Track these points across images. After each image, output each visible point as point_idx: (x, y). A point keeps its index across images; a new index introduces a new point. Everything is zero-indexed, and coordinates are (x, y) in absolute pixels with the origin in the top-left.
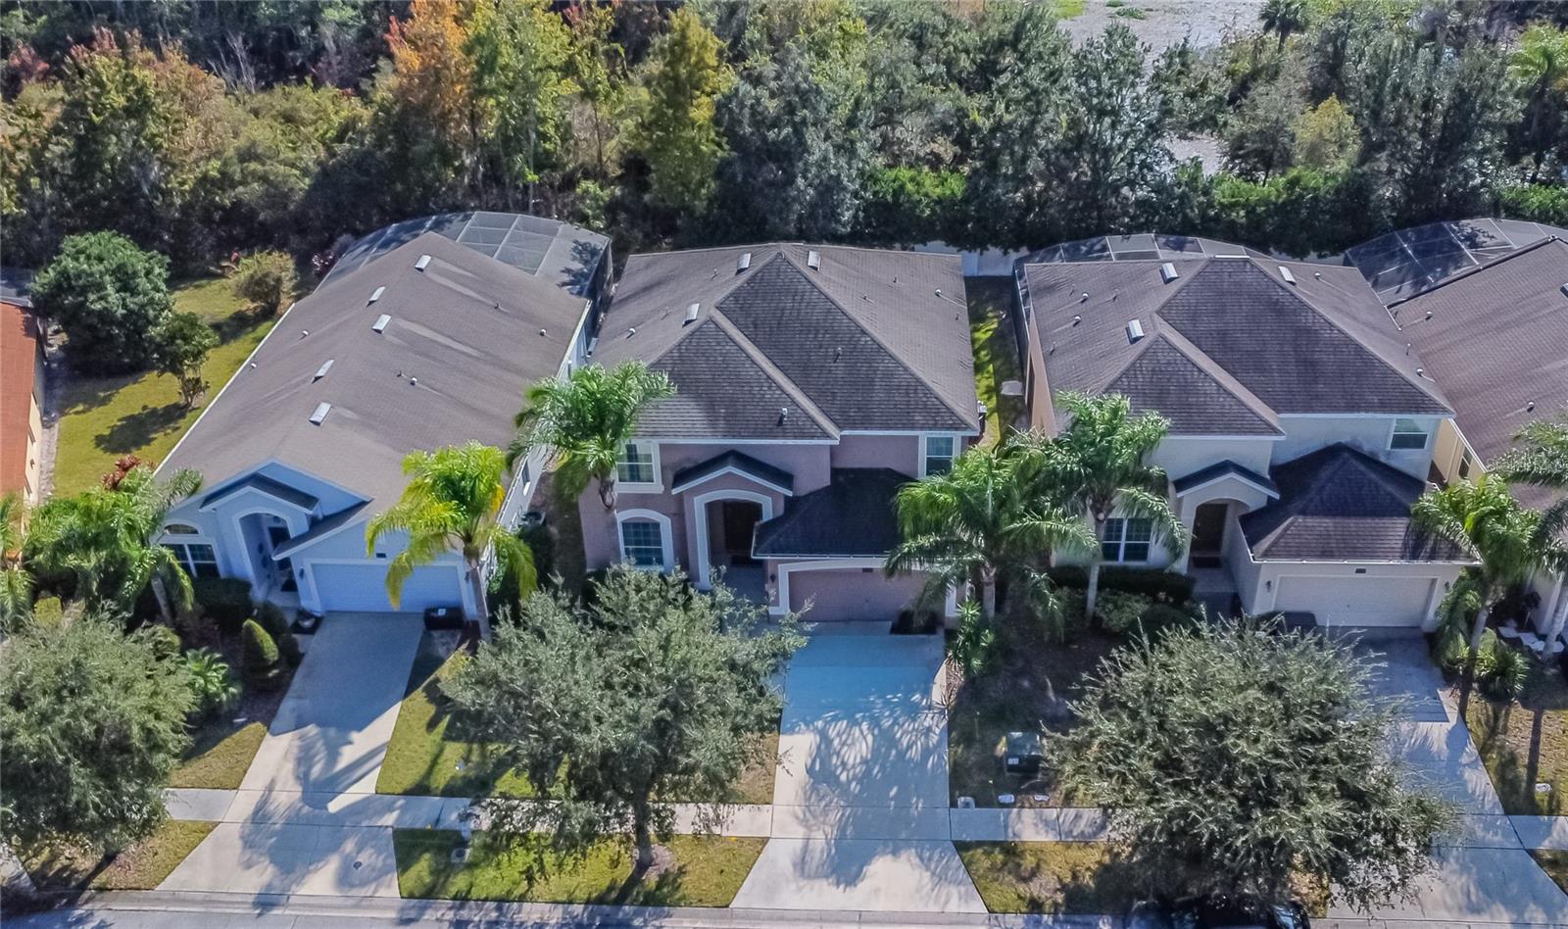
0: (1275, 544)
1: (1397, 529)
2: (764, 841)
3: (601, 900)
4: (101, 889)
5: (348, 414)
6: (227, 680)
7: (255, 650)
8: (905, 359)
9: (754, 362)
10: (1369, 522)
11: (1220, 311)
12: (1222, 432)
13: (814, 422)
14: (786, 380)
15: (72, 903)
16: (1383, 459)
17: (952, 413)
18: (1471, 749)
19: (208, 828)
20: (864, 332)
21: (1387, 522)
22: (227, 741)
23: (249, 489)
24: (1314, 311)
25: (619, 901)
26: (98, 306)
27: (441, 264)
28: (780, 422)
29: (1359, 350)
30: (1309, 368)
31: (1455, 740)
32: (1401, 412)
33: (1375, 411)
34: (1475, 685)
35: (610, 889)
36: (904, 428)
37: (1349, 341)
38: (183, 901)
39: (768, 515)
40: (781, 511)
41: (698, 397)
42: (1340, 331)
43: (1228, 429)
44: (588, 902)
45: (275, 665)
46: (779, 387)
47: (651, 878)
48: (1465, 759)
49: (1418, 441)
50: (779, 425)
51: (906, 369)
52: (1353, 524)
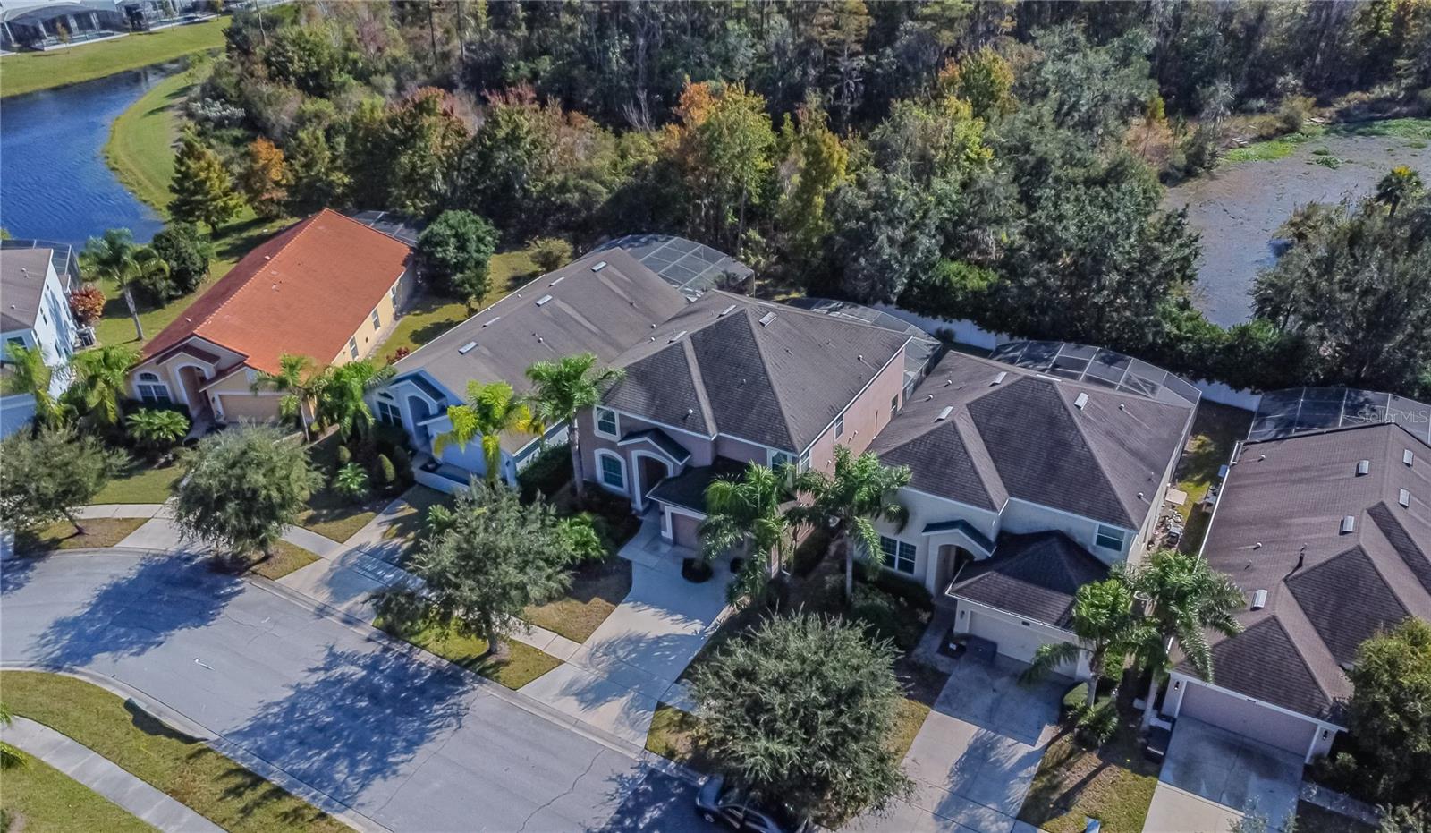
0: (967, 586)
1: (1061, 602)
2: (561, 662)
3: (458, 663)
4: (254, 573)
5: (486, 351)
6: (362, 485)
7: (382, 472)
8: (781, 398)
9: (690, 376)
10: (1042, 591)
11: (1012, 415)
12: (955, 499)
13: (704, 423)
14: (704, 392)
15: (239, 575)
16: (1090, 551)
17: (789, 437)
18: (1033, 769)
19: (315, 559)
20: (765, 373)
21: (1055, 595)
22: (353, 517)
23: (409, 381)
24: (1078, 431)
25: (466, 667)
26: (440, 255)
27: (611, 269)
28: (685, 418)
29: (1096, 467)
30: (1052, 469)
31: (1028, 760)
32: (1106, 521)
33: (1081, 514)
34: (1076, 730)
35: (465, 659)
36: (756, 441)
37: (1091, 458)
38: (282, 591)
39: (671, 474)
40: (678, 474)
41: (648, 390)
42: (1089, 450)
43: (963, 498)
44: (452, 661)
45: (390, 483)
46: (696, 396)
47: (491, 660)
48: (1023, 774)
49: (1116, 546)
50: (683, 420)
51: (777, 403)
52: (1031, 589)
